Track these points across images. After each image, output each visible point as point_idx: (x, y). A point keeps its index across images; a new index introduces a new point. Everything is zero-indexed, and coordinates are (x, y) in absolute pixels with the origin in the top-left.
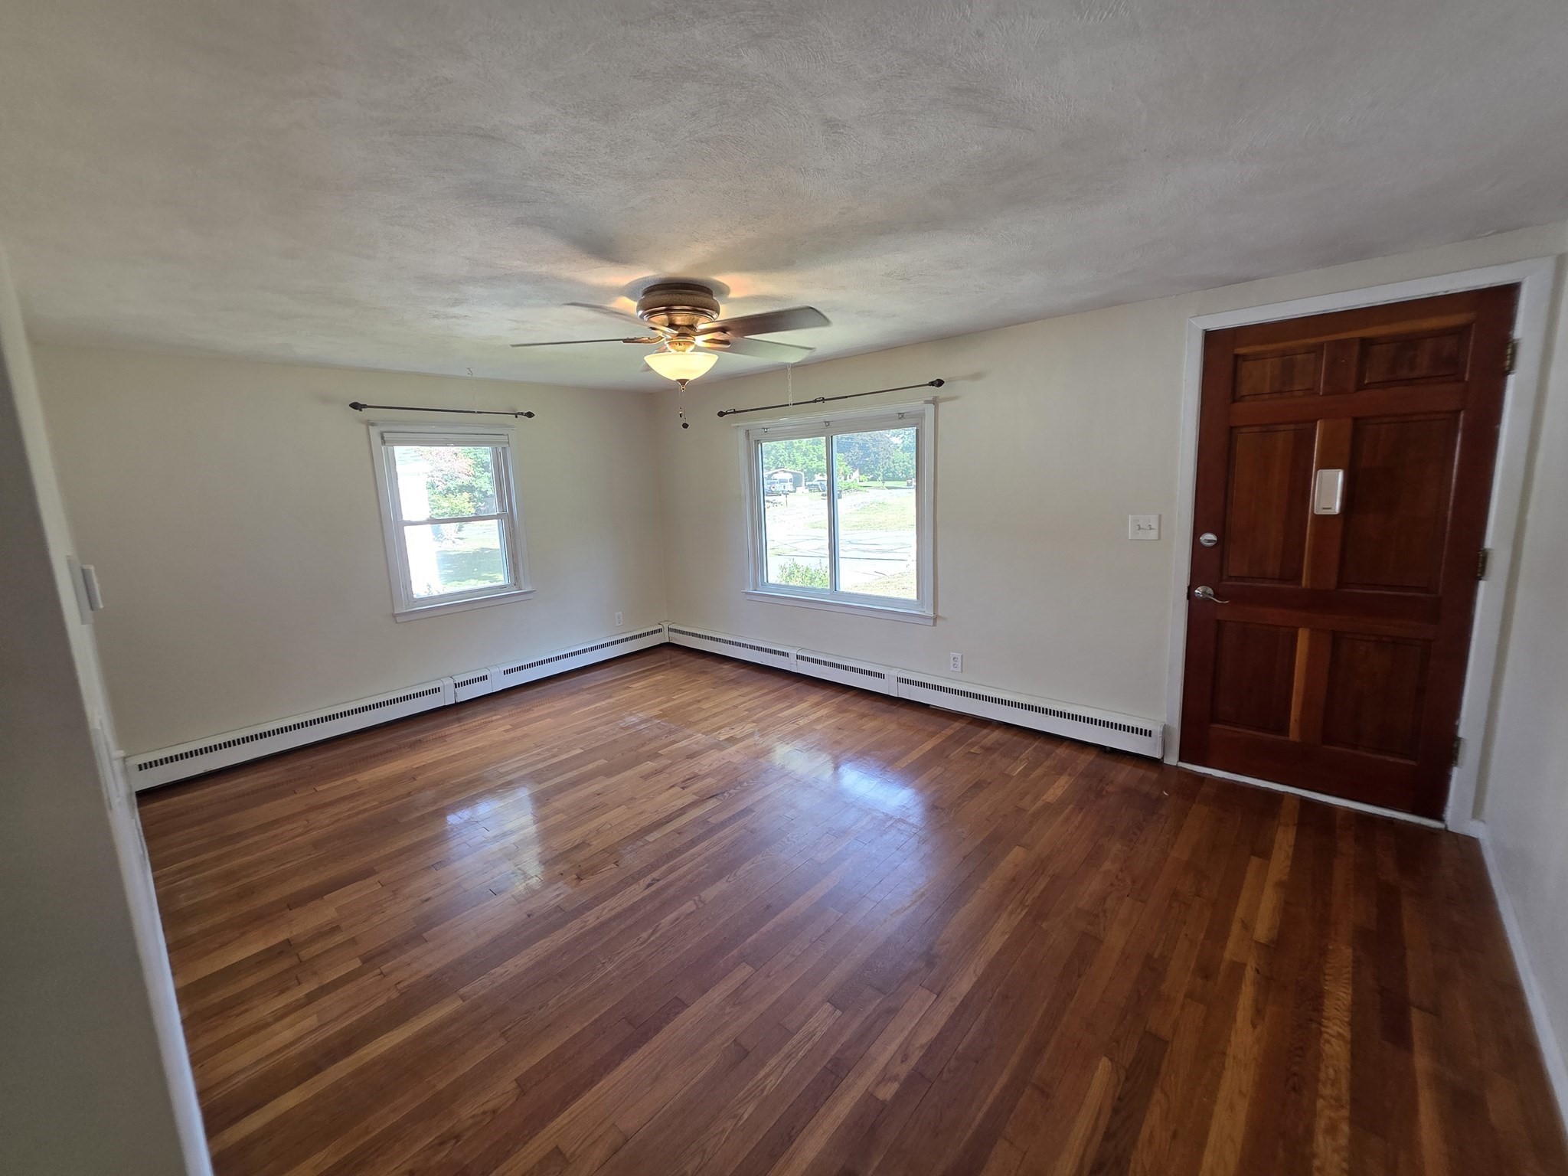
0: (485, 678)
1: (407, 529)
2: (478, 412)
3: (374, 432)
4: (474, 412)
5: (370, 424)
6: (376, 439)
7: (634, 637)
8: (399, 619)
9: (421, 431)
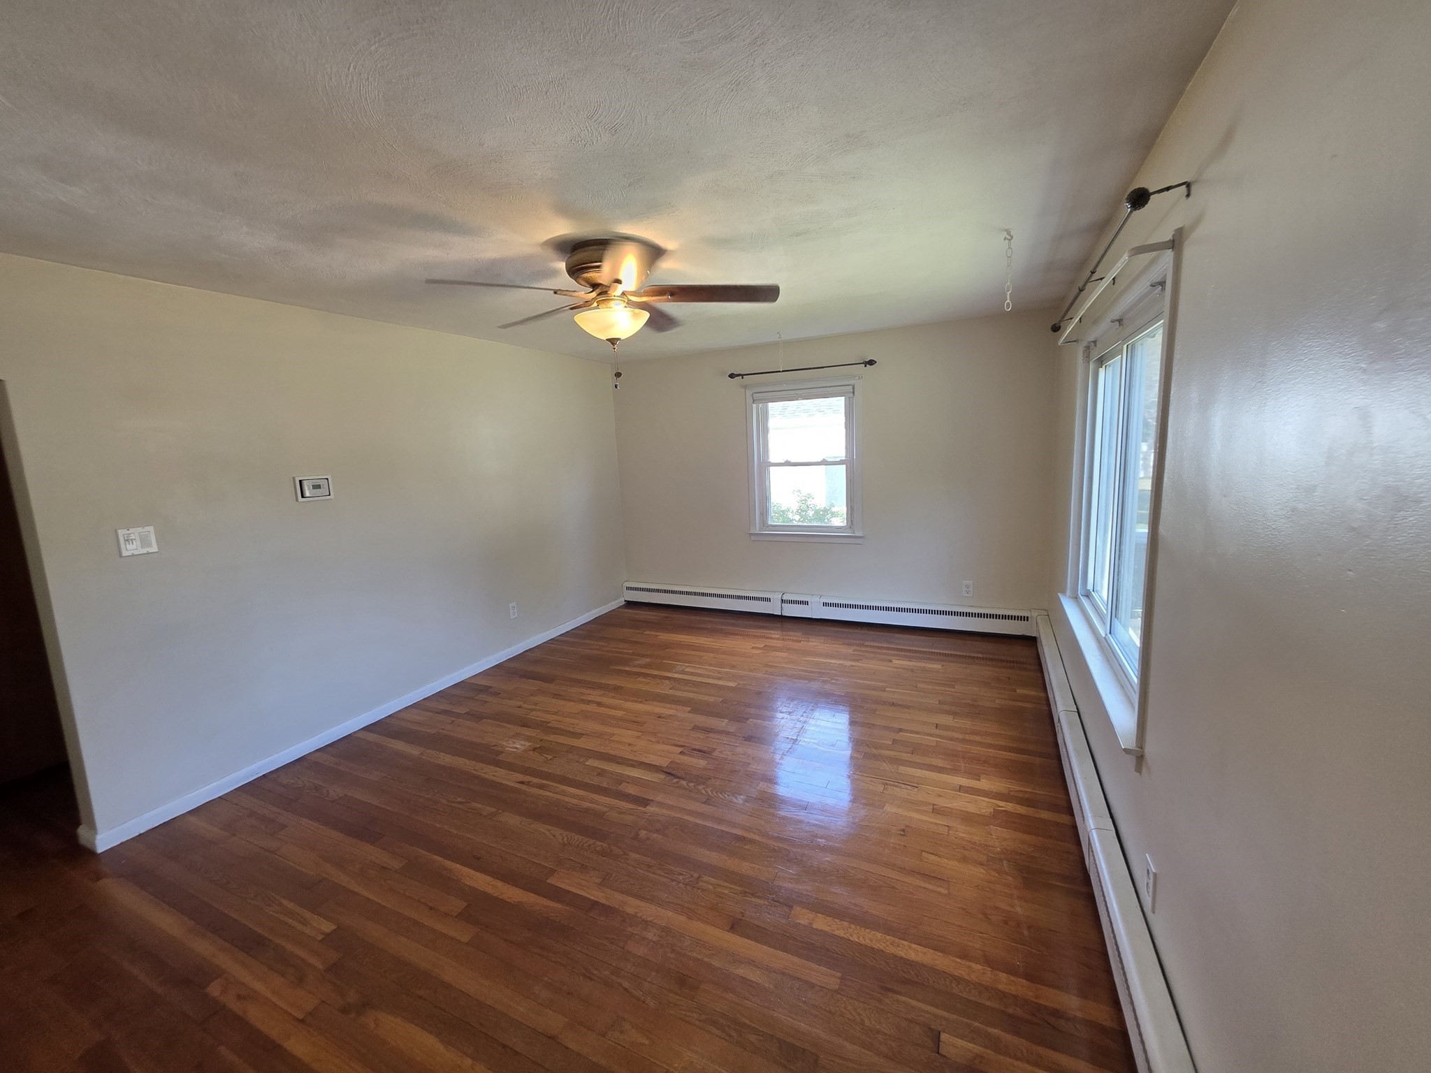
0: (806, 603)
1: (772, 469)
2: (783, 371)
3: (749, 393)
4: (779, 372)
5: (745, 387)
6: (749, 400)
7: (980, 615)
8: (753, 538)
9: (759, 391)
